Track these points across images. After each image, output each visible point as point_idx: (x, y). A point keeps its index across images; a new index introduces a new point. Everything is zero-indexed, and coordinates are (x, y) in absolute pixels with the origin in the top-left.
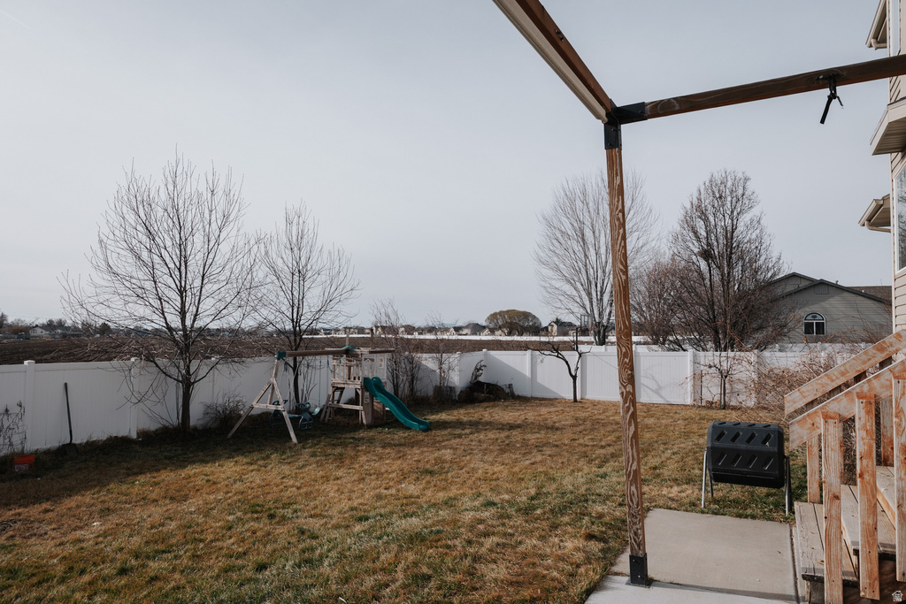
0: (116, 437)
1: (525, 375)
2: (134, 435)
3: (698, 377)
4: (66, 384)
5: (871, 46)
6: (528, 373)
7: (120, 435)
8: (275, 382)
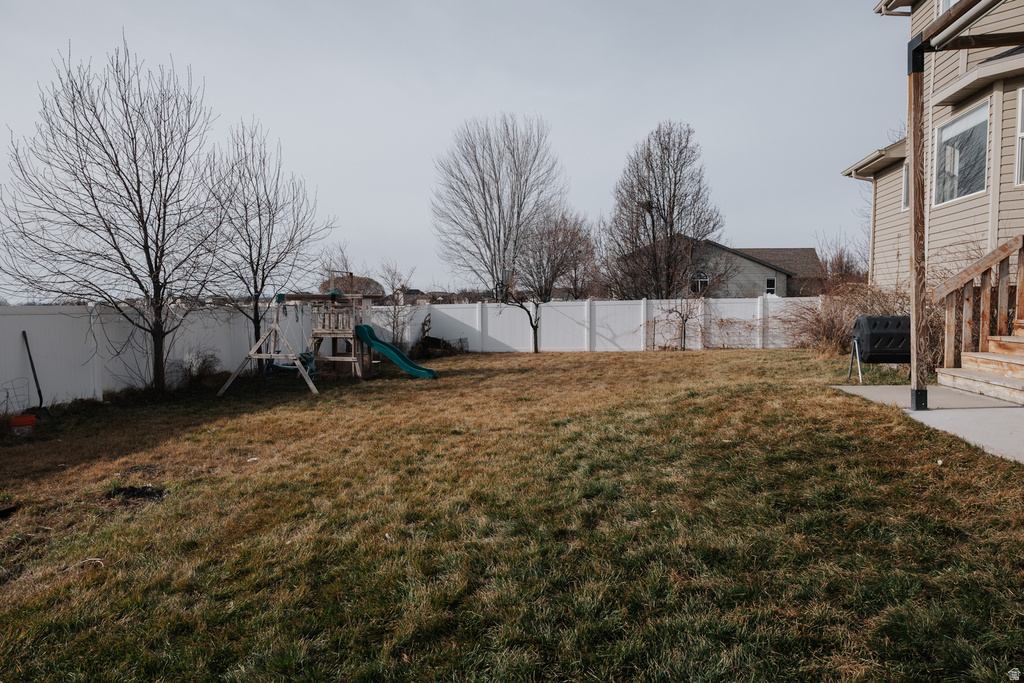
0: (82, 400)
1: (474, 329)
2: (100, 397)
3: (651, 324)
4: (24, 333)
5: (880, 11)
6: (478, 327)
7: (85, 397)
8: (277, 328)
